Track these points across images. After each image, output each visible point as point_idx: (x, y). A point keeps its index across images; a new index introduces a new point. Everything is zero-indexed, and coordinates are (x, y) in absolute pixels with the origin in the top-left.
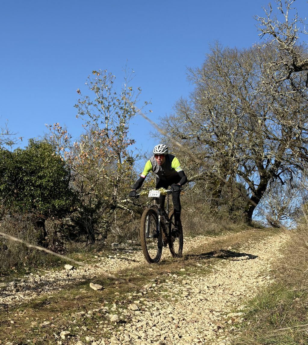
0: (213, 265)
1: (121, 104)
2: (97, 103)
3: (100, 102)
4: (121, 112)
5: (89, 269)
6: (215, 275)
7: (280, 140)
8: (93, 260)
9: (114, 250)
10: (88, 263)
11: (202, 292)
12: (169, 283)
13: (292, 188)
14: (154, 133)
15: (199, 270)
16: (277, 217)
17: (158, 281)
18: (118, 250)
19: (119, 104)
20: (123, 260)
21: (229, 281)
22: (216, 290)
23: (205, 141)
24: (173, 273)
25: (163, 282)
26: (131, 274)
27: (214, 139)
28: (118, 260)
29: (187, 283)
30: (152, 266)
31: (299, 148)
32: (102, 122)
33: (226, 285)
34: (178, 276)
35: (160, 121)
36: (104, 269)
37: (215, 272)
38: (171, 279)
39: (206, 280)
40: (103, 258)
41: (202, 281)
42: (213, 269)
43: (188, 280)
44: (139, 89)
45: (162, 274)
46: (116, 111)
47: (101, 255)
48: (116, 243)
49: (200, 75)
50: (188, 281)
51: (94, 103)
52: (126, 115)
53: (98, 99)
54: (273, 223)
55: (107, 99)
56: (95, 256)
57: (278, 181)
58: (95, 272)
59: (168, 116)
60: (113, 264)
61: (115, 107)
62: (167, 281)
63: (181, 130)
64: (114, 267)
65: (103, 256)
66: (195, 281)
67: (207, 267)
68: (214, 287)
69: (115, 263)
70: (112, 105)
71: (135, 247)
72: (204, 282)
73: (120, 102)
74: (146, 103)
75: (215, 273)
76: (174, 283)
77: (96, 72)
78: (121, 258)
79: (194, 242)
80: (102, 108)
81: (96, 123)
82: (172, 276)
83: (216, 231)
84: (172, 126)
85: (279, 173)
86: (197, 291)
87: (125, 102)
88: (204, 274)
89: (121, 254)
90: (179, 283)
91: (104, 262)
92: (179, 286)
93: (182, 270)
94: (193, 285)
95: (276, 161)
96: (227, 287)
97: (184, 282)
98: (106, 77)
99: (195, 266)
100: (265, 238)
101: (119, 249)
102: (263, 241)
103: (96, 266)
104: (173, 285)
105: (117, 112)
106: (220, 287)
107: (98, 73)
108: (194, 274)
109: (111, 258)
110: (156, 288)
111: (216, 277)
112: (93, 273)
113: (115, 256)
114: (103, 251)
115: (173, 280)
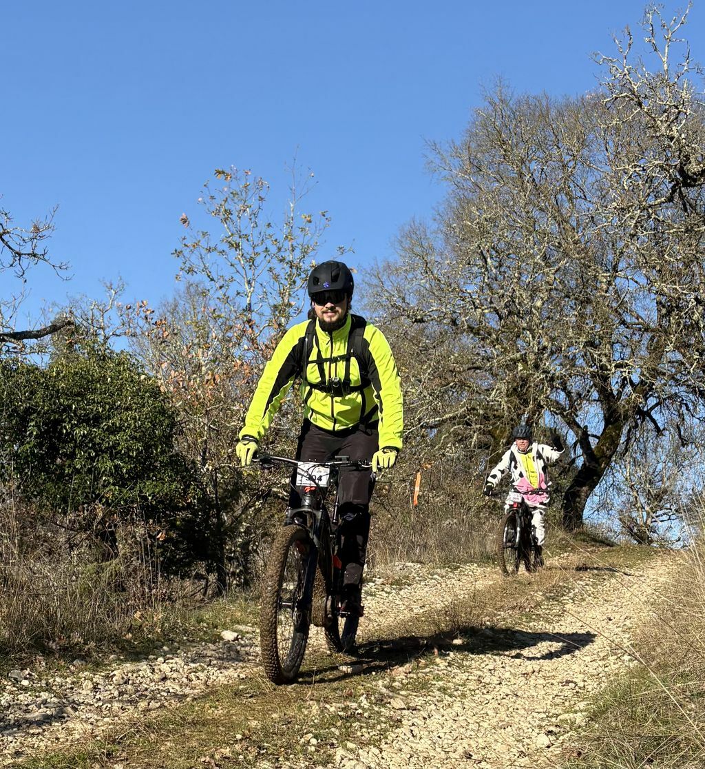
1: (283, 250)
2: (225, 247)
3: (232, 245)
16: (645, 514)
19: (279, 251)
31: (697, 350)
32: (238, 293)
44: (324, 215)
46: (271, 265)
51: (220, 248)
55: (249, 238)
57: (649, 427)
61: (268, 258)
70: (262, 253)
73: (281, 245)
74: (341, 250)
77: (223, 172)
80: (238, 259)
81: (225, 295)
85: (649, 408)
98: (249, 187)
105: (270, 268)
107: (228, 174)
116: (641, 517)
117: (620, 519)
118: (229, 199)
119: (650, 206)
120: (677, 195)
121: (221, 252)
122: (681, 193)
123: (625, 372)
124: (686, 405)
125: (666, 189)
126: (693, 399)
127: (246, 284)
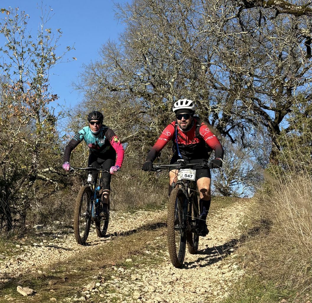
0: (164, 251)
1: (38, 49)
2: (7, 49)
3: (11, 48)
4: (38, 60)
5: (11, 264)
6: (169, 265)
7: (230, 90)
8: (14, 250)
9: (39, 236)
10: (9, 255)
11: (157, 291)
12: (116, 280)
13: (244, 147)
14: (78, 84)
15: (148, 259)
16: (226, 182)
17: (102, 278)
18: (44, 235)
19: (36, 50)
20: (52, 249)
21: (187, 273)
22: (175, 286)
23: (139, 93)
24: (118, 266)
25: (108, 279)
26: (66, 269)
27: (150, 90)
28: (46, 248)
29: (137, 279)
30: (91, 256)
31: (251, 99)
32: (15, 73)
33: (185, 279)
34: (125, 269)
35: (84, 69)
36: (30, 262)
37: (168, 260)
38: (117, 275)
39: (159, 273)
40: (26, 247)
41: (155, 274)
42: (165, 256)
43: (138, 274)
44: (59, 31)
45: (104, 267)
46: (32, 58)
47: (24, 243)
48: (40, 225)
49: (130, 12)
50: (139, 276)
51: (5, 49)
52: (44, 64)
53: (9, 43)
54: (222, 190)
55: (20, 44)
56: (17, 246)
57: (228, 139)
58: (18, 267)
59: (94, 63)
60: (40, 255)
61: (30, 54)
62: (113, 278)
63: (110, 81)
64: (42, 259)
65: (26, 245)
66: (147, 275)
67: (157, 254)
68: (171, 282)
69: (42, 253)
70: (27, 51)
71: (65, 229)
72: (157, 276)
73: (36, 47)
74: (68, 49)
75: (168, 262)
76: (122, 280)
77: (5, 10)
78: (49, 246)
79: (135, 219)
80: (14, 55)
81: (8, 74)
82: (118, 269)
83: (158, 204)
84: (99, 75)
85: (228, 129)
86: (152, 289)
87: (43, 47)
88: (156, 264)
89: (48, 240)
90: (127, 280)
91: (29, 253)
92: (128, 283)
93: (128, 260)
94: (145, 281)
95: (224, 116)
96: (186, 282)
97: (134, 278)
98: (18, 17)
99: (144, 254)
100: (218, 211)
101: (45, 233)
102: (217, 216)
103: (19, 259)
104: (121, 282)
105: (33, 60)
106: (178, 281)
107: (7, 11)
108: (143, 265)
109: (37, 246)
110: (101, 288)
111: (171, 268)
112: (17, 270)
113: (41, 244)
114: (26, 237)
115: (120, 275)
116: (224, 183)
118: (8, 24)
121: (5, 51)
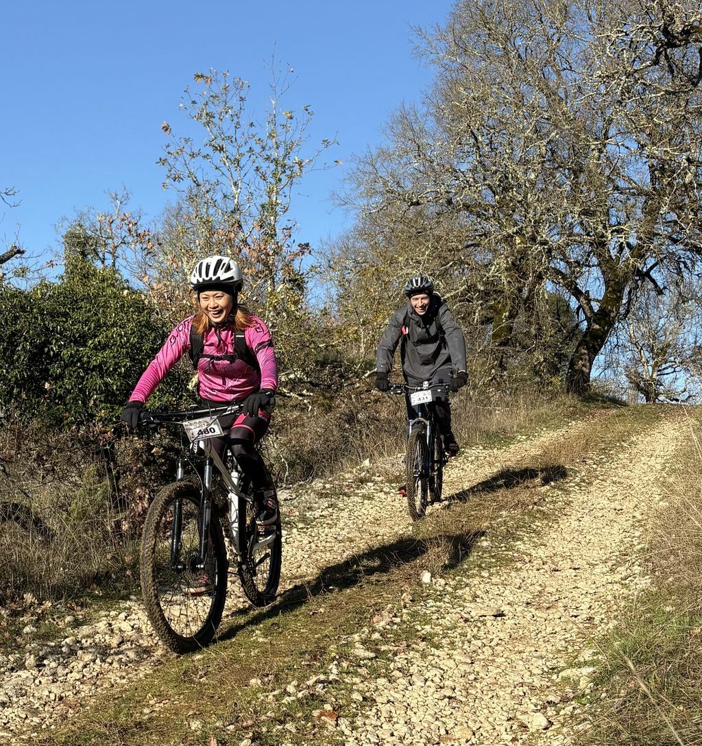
2: (209, 150)
3: (216, 148)
19: (263, 150)
31: (692, 210)
32: (225, 196)
44: (307, 110)
46: (255, 165)
51: (204, 153)
53: (213, 140)
57: (649, 287)
61: (253, 157)
70: (246, 154)
73: (264, 144)
74: (326, 143)
77: (202, 76)
81: (212, 199)
87: (276, 143)
98: (228, 89)
105: (257, 167)
107: (207, 78)
116: (647, 371)
117: (627, 376)
118: (209, 103)
119: (636, 71)
120: (662, 58)
121: (205, 157)
122: (666, 56)
123: (622, 237)
124: (685, 263)
125: (651, 51)
126: (691, 256)
127: (233, 186)
